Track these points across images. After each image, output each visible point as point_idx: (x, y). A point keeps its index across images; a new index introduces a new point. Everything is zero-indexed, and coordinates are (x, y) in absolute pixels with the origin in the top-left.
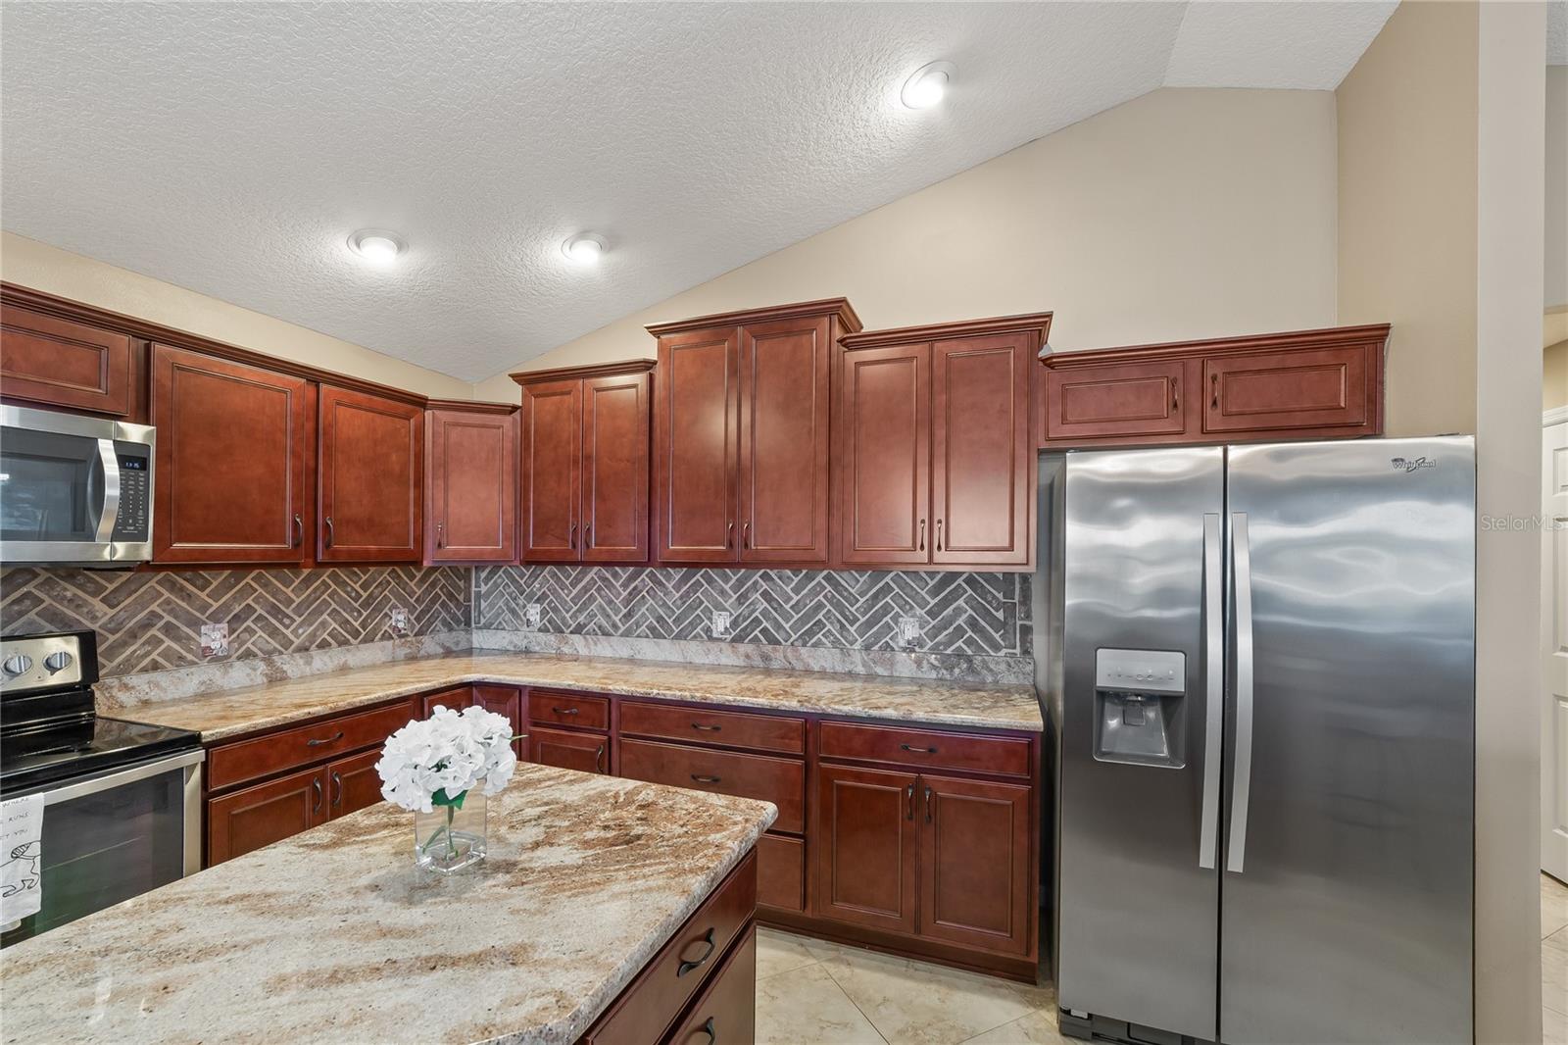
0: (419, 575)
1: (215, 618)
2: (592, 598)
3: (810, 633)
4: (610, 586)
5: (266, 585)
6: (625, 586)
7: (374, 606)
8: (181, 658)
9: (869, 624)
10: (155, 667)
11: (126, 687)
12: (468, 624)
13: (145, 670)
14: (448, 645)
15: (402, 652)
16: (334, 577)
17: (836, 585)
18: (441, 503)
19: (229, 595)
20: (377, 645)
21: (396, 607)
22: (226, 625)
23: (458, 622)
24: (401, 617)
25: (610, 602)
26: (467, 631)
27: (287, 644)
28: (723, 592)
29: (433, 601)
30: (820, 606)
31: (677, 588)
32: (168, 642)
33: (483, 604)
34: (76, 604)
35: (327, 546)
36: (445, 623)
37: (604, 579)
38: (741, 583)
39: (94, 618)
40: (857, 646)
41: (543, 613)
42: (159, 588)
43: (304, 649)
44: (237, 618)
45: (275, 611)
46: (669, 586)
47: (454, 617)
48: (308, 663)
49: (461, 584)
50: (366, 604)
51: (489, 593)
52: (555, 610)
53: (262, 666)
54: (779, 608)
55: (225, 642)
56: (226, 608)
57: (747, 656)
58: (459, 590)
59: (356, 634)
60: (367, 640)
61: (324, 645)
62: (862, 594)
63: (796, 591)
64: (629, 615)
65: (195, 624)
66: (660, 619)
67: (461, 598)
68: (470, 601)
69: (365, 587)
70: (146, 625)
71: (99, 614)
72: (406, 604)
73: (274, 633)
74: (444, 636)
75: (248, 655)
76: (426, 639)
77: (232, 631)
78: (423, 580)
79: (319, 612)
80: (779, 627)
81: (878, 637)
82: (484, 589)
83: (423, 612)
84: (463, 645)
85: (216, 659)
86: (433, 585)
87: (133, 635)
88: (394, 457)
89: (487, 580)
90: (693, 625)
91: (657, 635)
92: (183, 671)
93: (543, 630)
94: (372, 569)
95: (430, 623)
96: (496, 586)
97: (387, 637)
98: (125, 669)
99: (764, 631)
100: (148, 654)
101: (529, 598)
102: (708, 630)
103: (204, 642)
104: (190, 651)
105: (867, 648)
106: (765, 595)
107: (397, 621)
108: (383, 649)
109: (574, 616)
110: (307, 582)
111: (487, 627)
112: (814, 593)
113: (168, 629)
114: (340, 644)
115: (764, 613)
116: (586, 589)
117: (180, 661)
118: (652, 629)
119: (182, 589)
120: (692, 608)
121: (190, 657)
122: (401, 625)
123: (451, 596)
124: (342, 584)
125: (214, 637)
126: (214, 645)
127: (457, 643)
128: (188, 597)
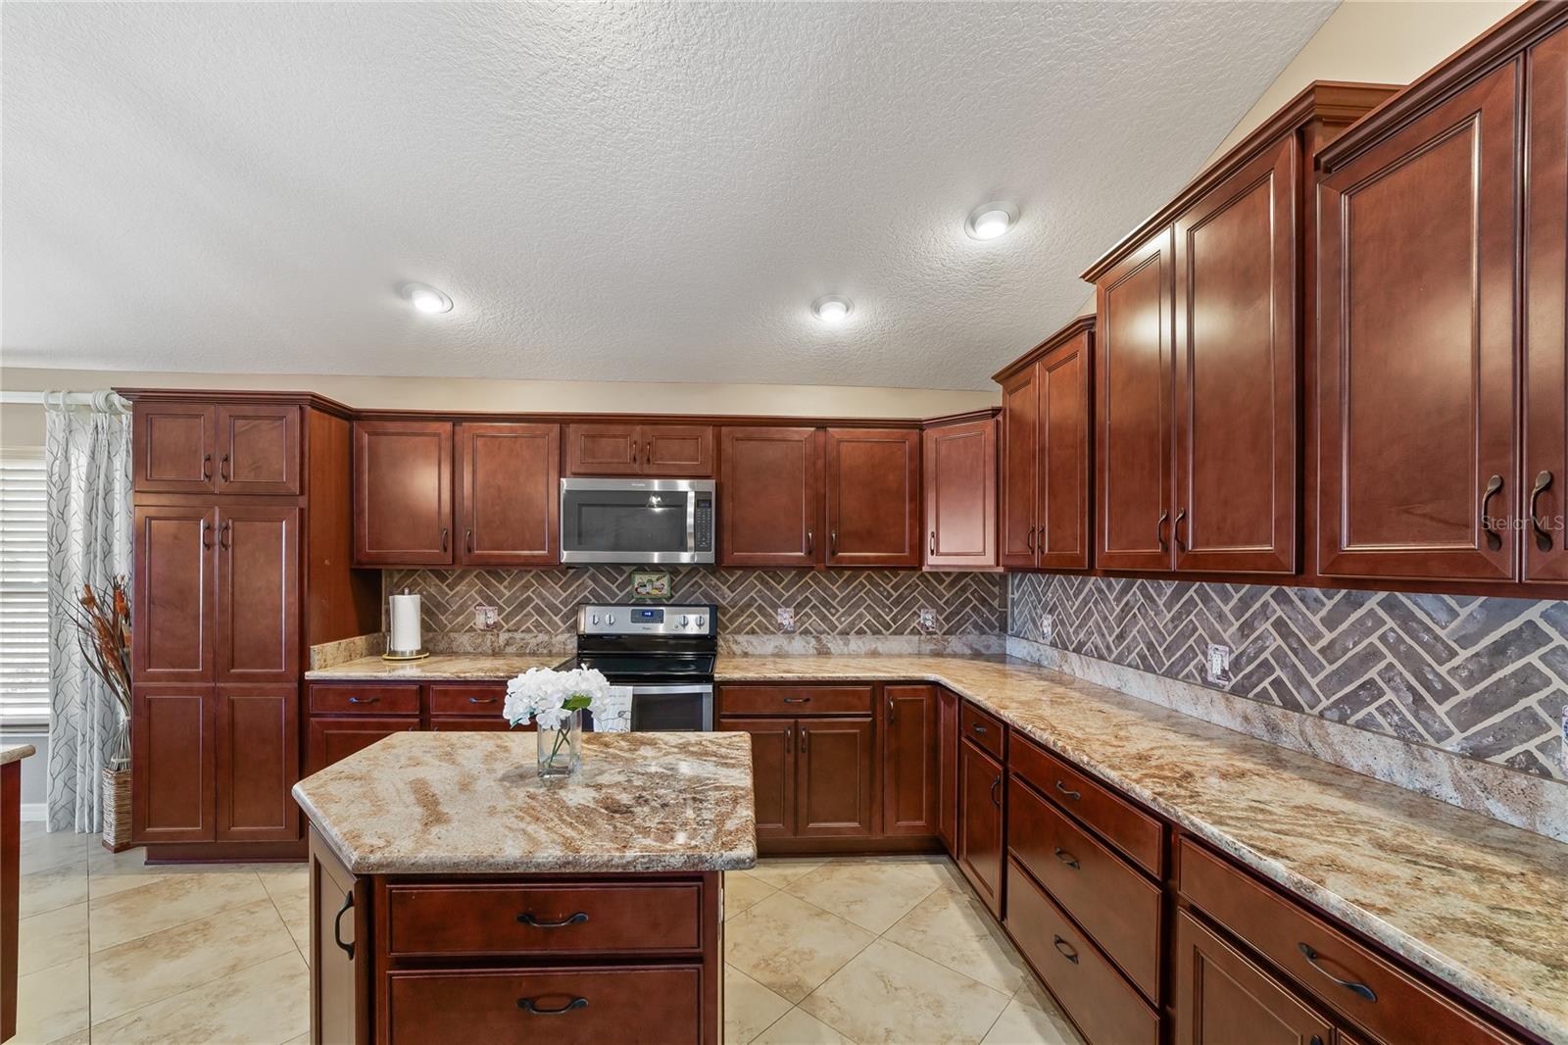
0: (947, 580)
1: (786, 604)
2: (1090, 613)
3: (1354, 701)
4: (1105, 599)
5: (818, 583)
6: (1118, 600)
7: (905, 605)
8: (767, 628)
9: (1481, 707)
10: (753, 632)
11: (736, 642)
12: (1003, 629)
13: (747, 633)
14: (978, 647)
15: (928, 648)
16: (869, 578)
17: (1406, 619)
19: (795, 588)
20: (905, 637)
21: (923, 607)
22: (792, 609)
23: (992, 627)
24: (929, 616)
25: (1105, 619)
26: (999, 636)
27: (833, 628)
28: (1221, 617)
29: (964, 605)
30: (1371, 656)
31: (1169, 606)
32: (760, 618)
33: (1016, 612)
34: (717, 590)
35: (834, 554)
36: (976, 625)
37: (1100, 591)
38: (1245, 604)
39: (724, 598)
40: (1452, 745)
41: (1054, 625)
42: (756, 582)
43: (844, 633)
44: (799, 607)
45: (825, 603)
46: (1161, 603)
47: (987, 621)
48: (846, 644)
49: (996, 590)
50: (896, 603)
51: (1019, 600)
52: (1062, 622)
53: (813, 642)
54: (1300, 650)
55: (792, 621)
56: (792, 598)
57: (1246, 719)
58: (994, 596)
59: (888, 627)
60: (899, 632)
61: (861, 632)
62: (1465, 641)
63: (1331, 622)
64: (1121, 637)
65: (775, 607)
66: (1150, 646)
67: (996, 604)
68: (1006, 607)
69: (895, 588)
70: (749, 605)
71: (726, 596)
72: (934, 605)
73: (824, 618)
74: (973, 637)
75: (806, 632)
76: (952, 639)
77: (796, 614)
78: (951, 584)
79: (857, 606)
80: (1301, 682)
81: (1504, 737)
83: (952, 614)
84: (995, 649)
85: (786, 632)
86: (964, 589)
87: (742, 611)
90: (1185, 660)
91: (1149, 669)
92: (766, 637)
93: (1053, 645)
94: (902, 573)
95: (959, 625)
97: (915, 632)
98: (738, 631)
99: (1277, 683)
100: (750, 623)
102: (1202, 670)
103: (780, 619)
104: (771, 624)
105: (1477, 755)
106: (1279, 625)
107: (925, 619)
108: (909, 642)
109: (1076, 632)
110: (848, 582)
111: (1018, 634)
112: (1361, 630)
113: (760, 608)
114: (874, 633)
115: (1278, 654)
116: (1085, 602)
117: (766, 630)
118: (1143, 658)
119: (768, 583)
120: (1184, 636)
121: (772, 629)
122: (929, 623)
123: (983, 601)
124: (877, 585)
125: (785, 617)
126: (785, 622)
127: (988, 647)
128: (771, 589)
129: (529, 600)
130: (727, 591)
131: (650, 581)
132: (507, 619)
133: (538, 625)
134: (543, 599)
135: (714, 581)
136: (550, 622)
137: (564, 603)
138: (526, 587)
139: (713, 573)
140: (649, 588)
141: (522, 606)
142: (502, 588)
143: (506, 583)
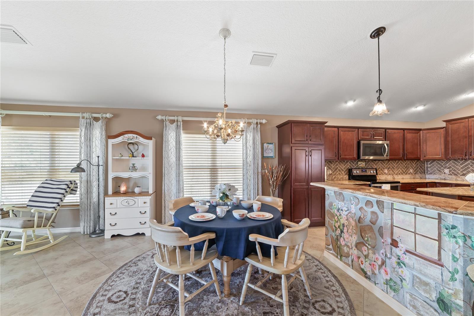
0: (415, 163)
5: (392, 163)
7: (407, 168)
10: (380, 174)
11: (378, 177)
12: (425, 173)
14: (421, 177)
15: (412, 177)
18: (425, 148)
19: (387, 165)
21: (411, 168)
22: (387, 169)
23: (423, 173)
24: (412, 170)
26: (425, 175)
27: (395, 173)
29: (417, 168)
32: (381, 171)
33: (429, 169)
34: (373, 165)
35: (406, 157)
36: (420, 172)
39: (374, 167)
41: (450, 171)
42: (380, 163)
43: (397, 174)
44: (388, 169)
45: (393, 168)
47: (422, 171)
49: (423, 165)
50: (406, 168)
51: (430, 167)
53: (392, 176)
56: (387, 167)
58: (422, 165)
59: (404, 173)
60: (406, 174)
61: (400, 174)
65: (384, 169)
67: (423, 168)
68: (425, 168)
69: (406, 164)
70: (379, 168)
72: (412, 168)
73: (393, 171)
74: (420, 175)
75: (390, 174)
76: (417, 175)
77: (388, 170)
78: (415, 164)
79: (399, 168)
82: (429, 166)
83: (416, 170)
84: (424, 177)
86: (417, 165)
87: (378, 170)
88: (416, 141)
89: (430, 164)
93: (450, 175)
95: (417, 172)
96: (433, 165)
97: (409, 174)
100: (379, 172)
101: (445, 168)
103: (385, 172)
107: (411, 171)
108: (409, 176)
110: (397, 163)
111: (431, 174)
113: (381, 169)
114: (402, 174)
117: (382, 174)
122: (412, 172)
123: (421, 167)
124: (402, 164)
125: (386, 171)
126: (386, 172)
127: (423, 177)
128: (383, 165)
129: (337, 168)
130: (375, 165)
131: (361, 163)
132: (333, 173)
133: (339, 174)
134: (340, 168)
135: (373, 163)
136: (342, 173)
137: (344, 169)
138: (337, 165)
139: (372, 162)
140: (361, 165)
141: (336, 169)
142: (332, 165)
143: (333, 164)
